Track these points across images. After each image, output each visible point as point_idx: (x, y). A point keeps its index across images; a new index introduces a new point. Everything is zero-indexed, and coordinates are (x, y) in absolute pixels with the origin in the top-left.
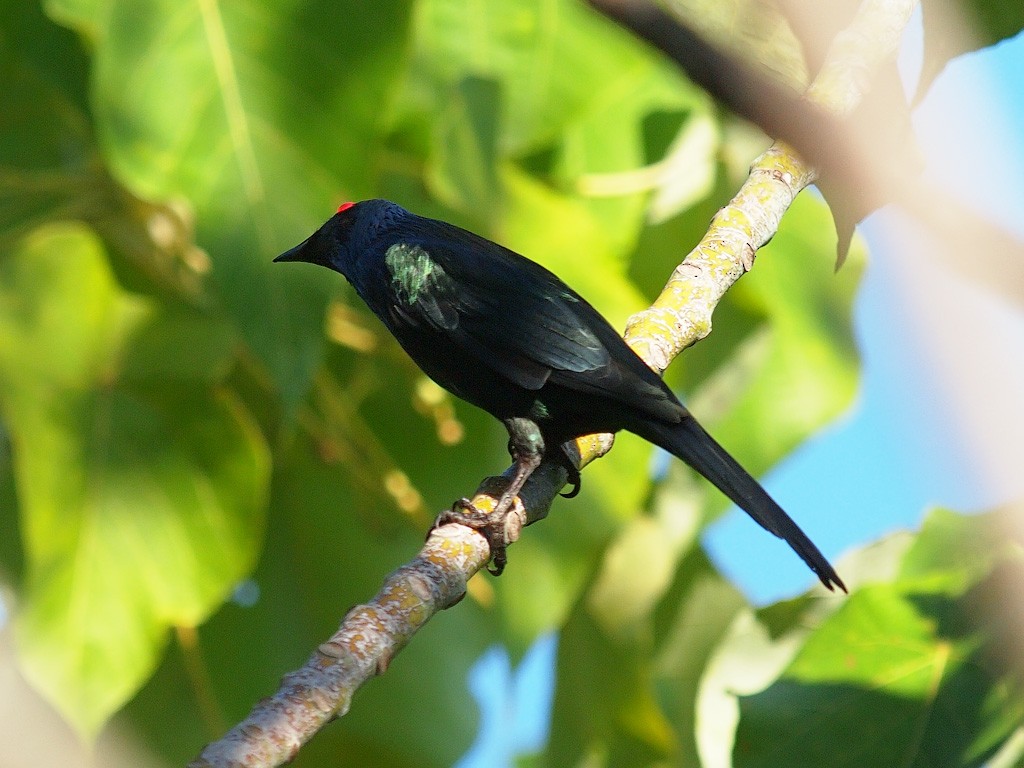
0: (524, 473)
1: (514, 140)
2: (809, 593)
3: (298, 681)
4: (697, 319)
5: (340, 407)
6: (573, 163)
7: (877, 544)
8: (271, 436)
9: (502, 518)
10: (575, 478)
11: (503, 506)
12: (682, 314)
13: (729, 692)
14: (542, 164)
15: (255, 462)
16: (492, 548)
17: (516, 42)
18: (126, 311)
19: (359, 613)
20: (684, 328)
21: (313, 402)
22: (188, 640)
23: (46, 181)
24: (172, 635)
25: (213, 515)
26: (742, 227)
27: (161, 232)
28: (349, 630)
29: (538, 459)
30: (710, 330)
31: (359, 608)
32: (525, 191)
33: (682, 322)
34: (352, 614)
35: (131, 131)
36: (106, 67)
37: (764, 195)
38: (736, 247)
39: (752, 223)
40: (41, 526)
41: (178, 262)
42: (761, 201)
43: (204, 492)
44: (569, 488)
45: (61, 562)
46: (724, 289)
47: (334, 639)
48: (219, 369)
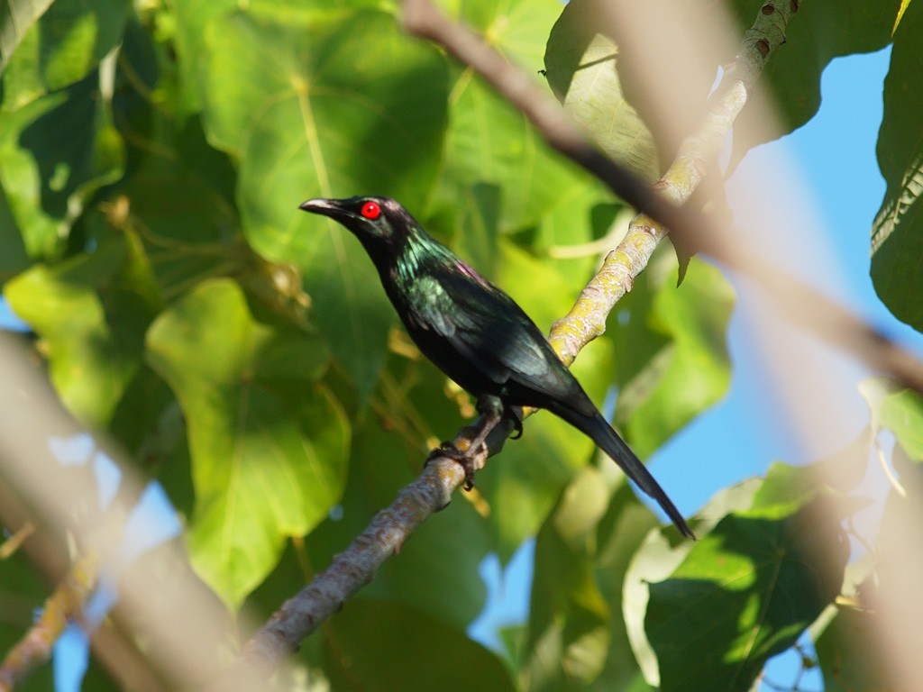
0: (489, 426)
1: (508, 225)
2: (695, 517)
3: (343, 560)
4: (596, 323)
5: (397, 395)
6: (546, 239)
7: (739, 485)
8: (352, 414)
9: (472, 454)
10: (519, 427)
11: (475, 447)
12: (587, 320)
13: (643, 581)
14: (527, 239)
15: (342, 431)
16: (466, 474)
17: (509, 160)
18: (259, 333)
19: (382, 515)
20: (588, 329)
21: (379, 394)
22: (299, 544)
23: (207, 249)
24: (289, 541)
25: (314, 465)
26: (624, 263)
27: (282, 282)
28: (375, 526)
29: (498, 418)
30: (604, 330)
31: (382, 511)
32: (516, 257)
33: (586, 325)
34: (377, 517)
35: (262, 217)
36: (246, 176)
37: (639, 243)
38: (621, 277)
39: (631, 260)
40: (204, 472)
41: (293, 301)
42: (636, 246)
43: (308, 450)
44: (515, 433)
45: (217, 496)
46: (613, 304)
47: (367, 532)
48: (319, 372)
